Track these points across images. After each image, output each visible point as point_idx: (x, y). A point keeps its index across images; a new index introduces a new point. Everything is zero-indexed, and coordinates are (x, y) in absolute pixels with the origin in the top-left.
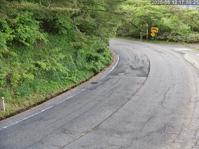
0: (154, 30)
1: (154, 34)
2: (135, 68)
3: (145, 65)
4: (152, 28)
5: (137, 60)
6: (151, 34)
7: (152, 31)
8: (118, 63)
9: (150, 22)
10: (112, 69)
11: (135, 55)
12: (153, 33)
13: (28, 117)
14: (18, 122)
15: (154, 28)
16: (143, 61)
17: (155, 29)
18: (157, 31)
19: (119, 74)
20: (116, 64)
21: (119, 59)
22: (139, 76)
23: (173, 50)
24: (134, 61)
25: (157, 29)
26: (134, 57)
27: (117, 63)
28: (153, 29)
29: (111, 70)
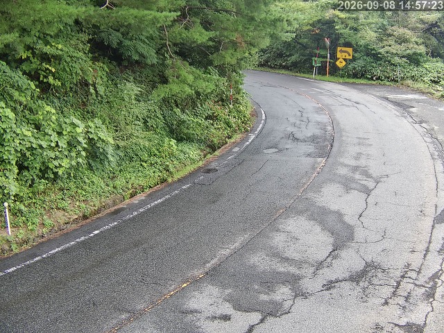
0: (344, 54)
1: (344, 63)
2: (301, 138)
3: (323, 132)
4: (339, 49)
5: (305, 119)
6: (338, 63)
7: (339, 55)
8: (263, 128)
9: (334, 36)
10: (250, 141)
11: (301, 110)
12: (341, 60)
13: (62, 247)
14: (39, 258)
15: (344, 49)
16: (318, 123)
17: (345, 52)
18: (349, 55)
19: (265, 151)
20: (259, 129)
21: (264, 118)
22: (309, 155)
23: (387, 99)
24: (298, 122)
25: (350, 50)
26: (299, 114)
27: (261, 125)
28: (341, 51)
29: (248, 143)
